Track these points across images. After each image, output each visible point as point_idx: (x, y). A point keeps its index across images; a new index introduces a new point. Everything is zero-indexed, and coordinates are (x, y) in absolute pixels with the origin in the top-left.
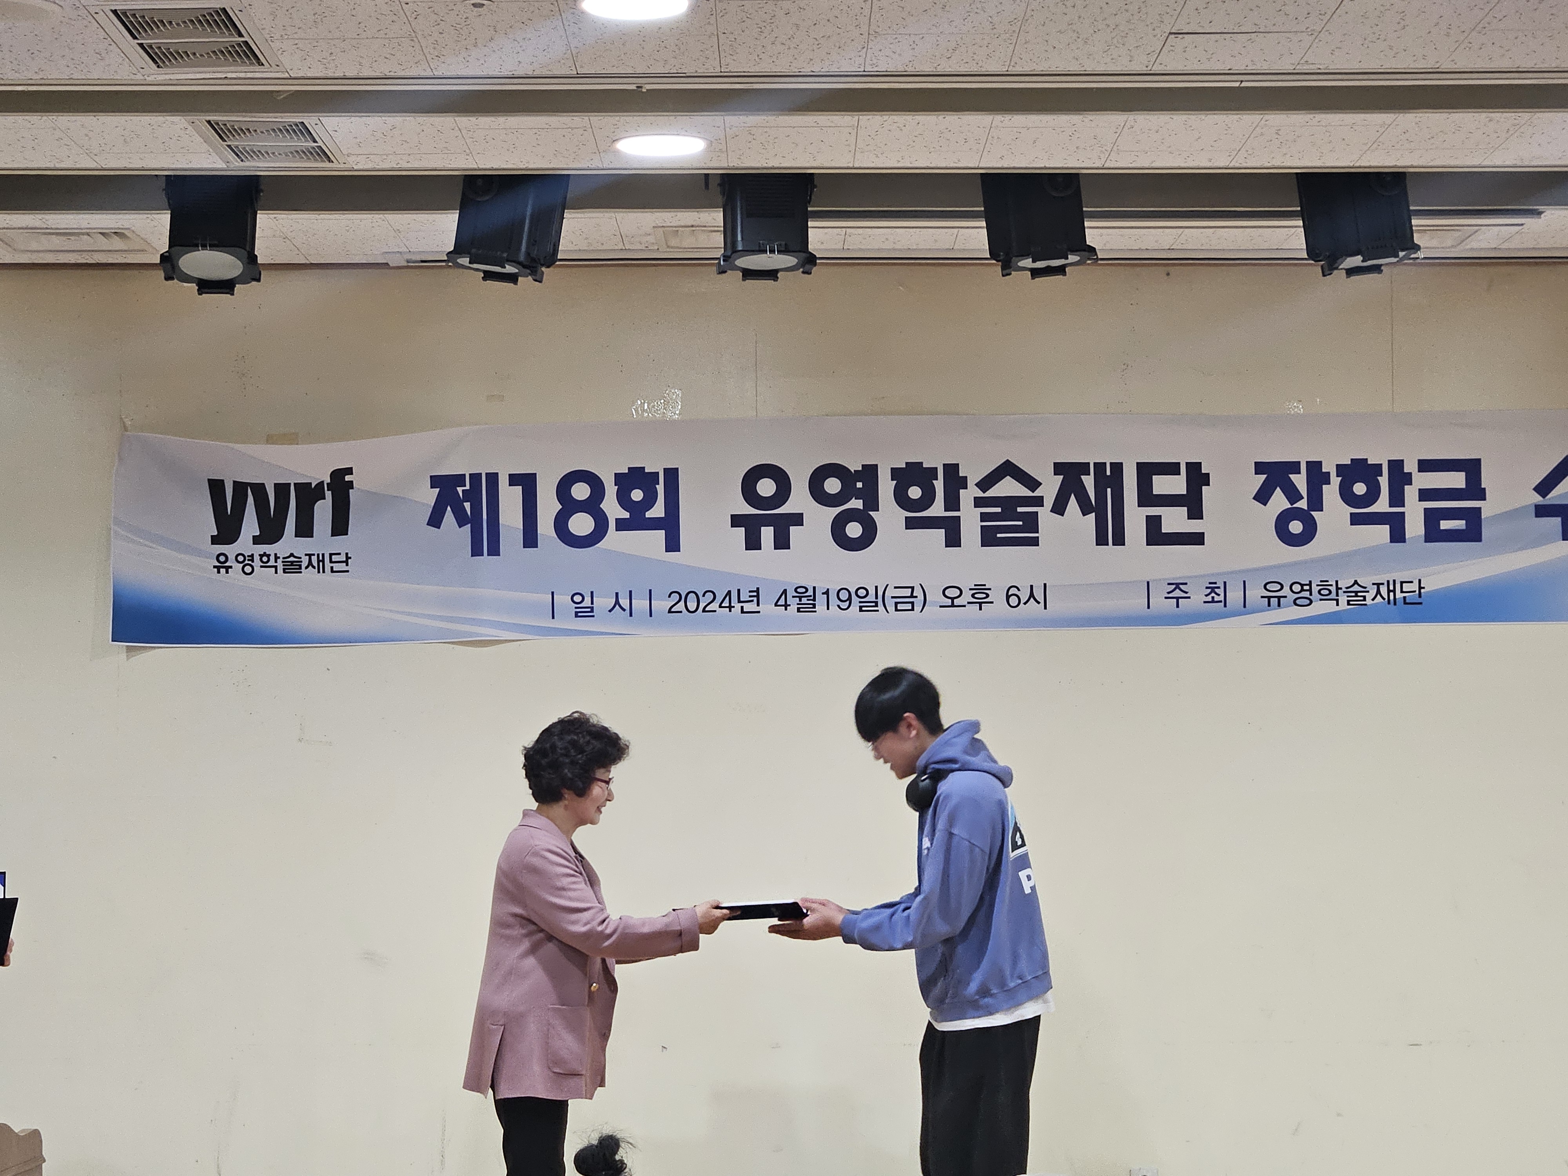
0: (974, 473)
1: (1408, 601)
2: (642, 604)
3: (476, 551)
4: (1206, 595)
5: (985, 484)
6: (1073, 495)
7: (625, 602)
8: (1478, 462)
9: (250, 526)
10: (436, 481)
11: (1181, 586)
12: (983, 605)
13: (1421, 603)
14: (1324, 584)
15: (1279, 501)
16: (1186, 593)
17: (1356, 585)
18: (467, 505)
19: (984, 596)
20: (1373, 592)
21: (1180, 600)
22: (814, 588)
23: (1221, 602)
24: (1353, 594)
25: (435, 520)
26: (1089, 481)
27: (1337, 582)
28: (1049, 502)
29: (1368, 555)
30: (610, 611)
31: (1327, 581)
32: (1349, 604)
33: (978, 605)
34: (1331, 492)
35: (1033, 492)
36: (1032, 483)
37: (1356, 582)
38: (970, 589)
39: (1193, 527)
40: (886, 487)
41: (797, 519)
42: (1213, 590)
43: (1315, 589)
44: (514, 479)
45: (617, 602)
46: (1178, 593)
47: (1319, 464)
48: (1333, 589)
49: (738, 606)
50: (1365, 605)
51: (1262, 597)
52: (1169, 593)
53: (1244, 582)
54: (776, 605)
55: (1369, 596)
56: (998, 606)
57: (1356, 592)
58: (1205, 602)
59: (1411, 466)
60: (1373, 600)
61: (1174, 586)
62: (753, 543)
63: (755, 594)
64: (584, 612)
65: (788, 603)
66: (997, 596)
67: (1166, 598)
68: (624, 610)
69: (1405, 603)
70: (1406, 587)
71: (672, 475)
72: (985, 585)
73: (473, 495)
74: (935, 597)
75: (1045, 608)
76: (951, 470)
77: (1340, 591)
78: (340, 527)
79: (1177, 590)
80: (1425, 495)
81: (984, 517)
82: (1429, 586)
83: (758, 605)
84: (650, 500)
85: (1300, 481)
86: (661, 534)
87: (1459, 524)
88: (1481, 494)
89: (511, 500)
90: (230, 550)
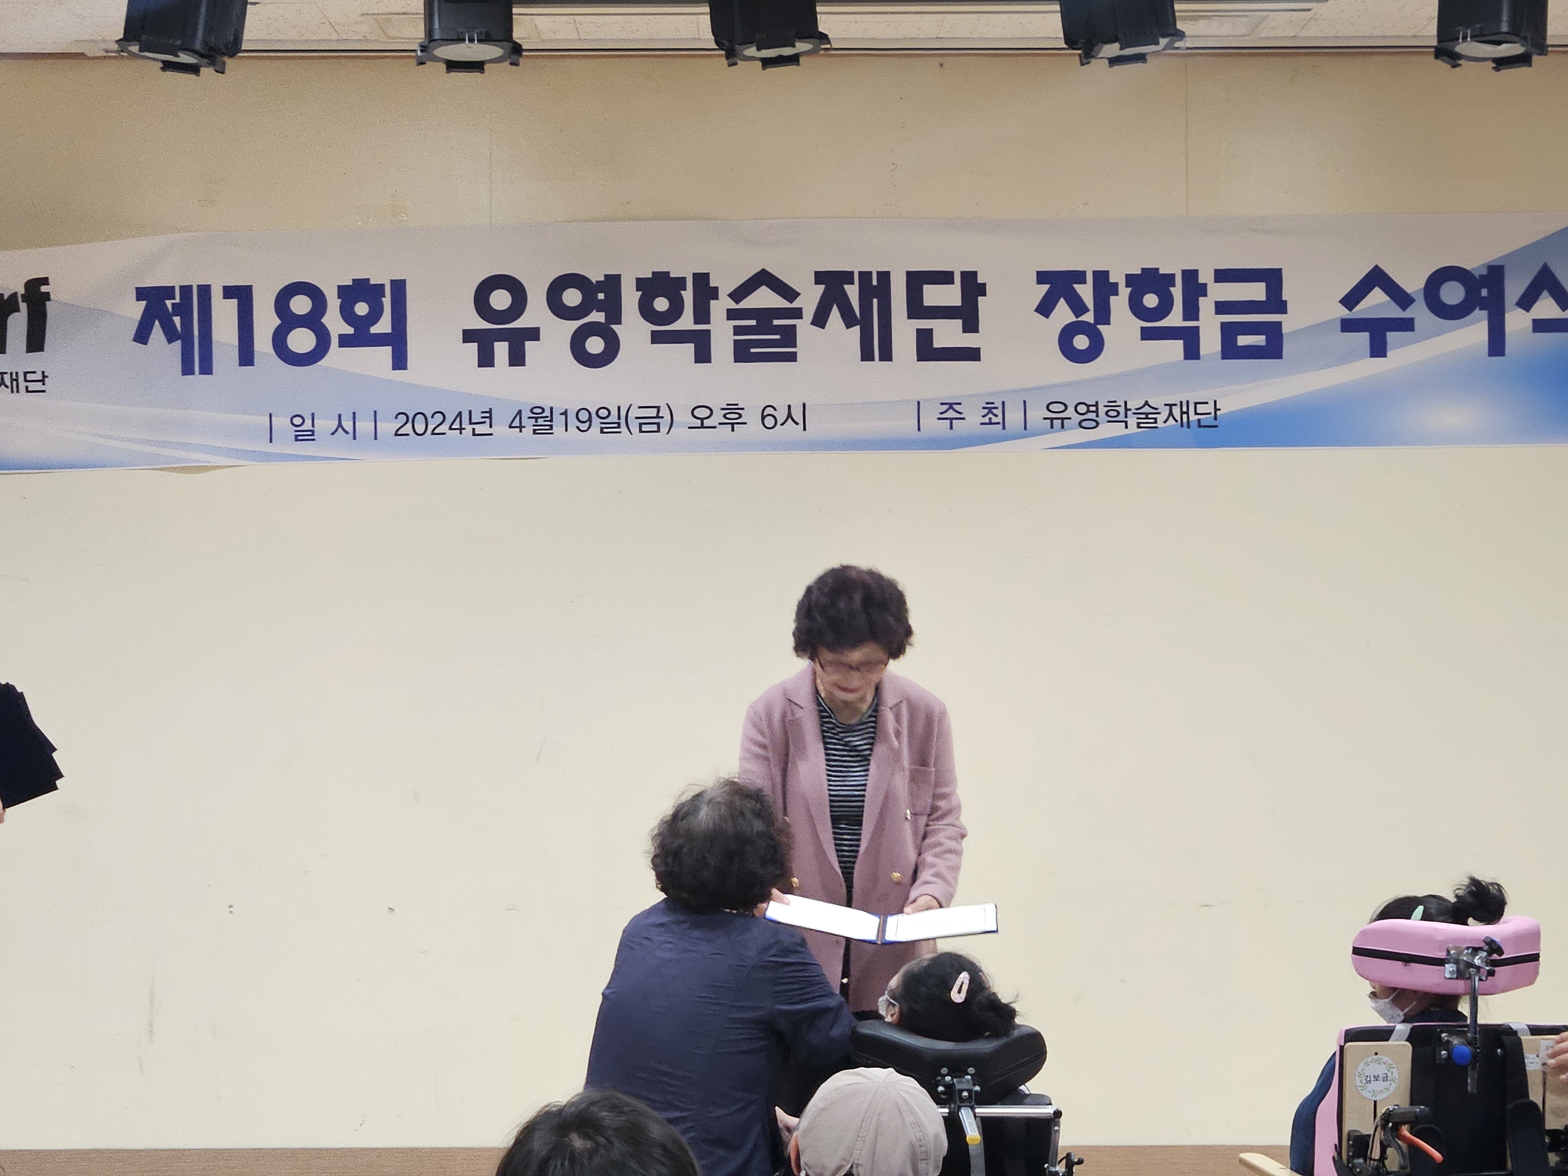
0: (725, 283)
1: (1202, 423)
3: (187, 370)
4: (984, 416)
5: (738, 294)
6: (835, 308)
7: (348, 425)
8: (1279, 272)
10: (142, 293)
11: (955, 406)
12: (735, 425)
13: (1216, 426)
14: (1112, 405)
15: (1063, 314)
16: (960, 413)
17: (1147, 407)
18: (177, 320)
19: (737, 416)
20: (1165, 412)
21: (954, 421)
22: (551, 409)
23: (998, 423)
24: (1144, 416)
25: (142, 336)
26: (853, 291)
27: (1126, 403)
28: (809, 314)
29: (1159, 374)
30: (333, 434)
31: (1115, 402)
32: (1139, 427)
33: (730, 426)
34: (1119, 304)
35: (791, 302)
36: (790, 294)
37: (1147, 403)
38: (722, 409)
39: (968, 341)
40: (630, 297)
41: (534, 334)
42: (990, 410)
43: (1102, 410)
44: (229, 292)
45: (340, 425)
46: (951, 414)
47: (1106, 273)
48: (1122, 410)
49: (470, 428)
50: (1156, 427)
51: (1045, 419)
52: (941, 413)
53: (1025, 402)
54: (510, 427)
55: (1161, 418)
56: (752, 427)
57: (1147, 414)
58: (982, 424)
59: (1206, 277)
60: (1165, 422)
61: (947, 406)
62: (486, 360)
63: (488, 415)
64: (305, 435)
65: (523, 425)
66: (752, 416)
67: (939, 419)
68: (347, 433)
69: (1200, 426)
70: (1201, 409)
71: (399, 287)
72: (737, 405)
73: (184, 309)
74: (683, 417)
75: (805, 429)
76: (701, 279)
77: (1128, 412)
78: (36, 343)
79: (951, 410)
80: (1222, 307)
81: (737, 330)
82: (1226, 407)
83: (491, 426)
84: (375, 315)
85: (1086, 292)
86: (388, 350)
87: (1259, 340)
88: (1282, 307)
89: (224, 313)
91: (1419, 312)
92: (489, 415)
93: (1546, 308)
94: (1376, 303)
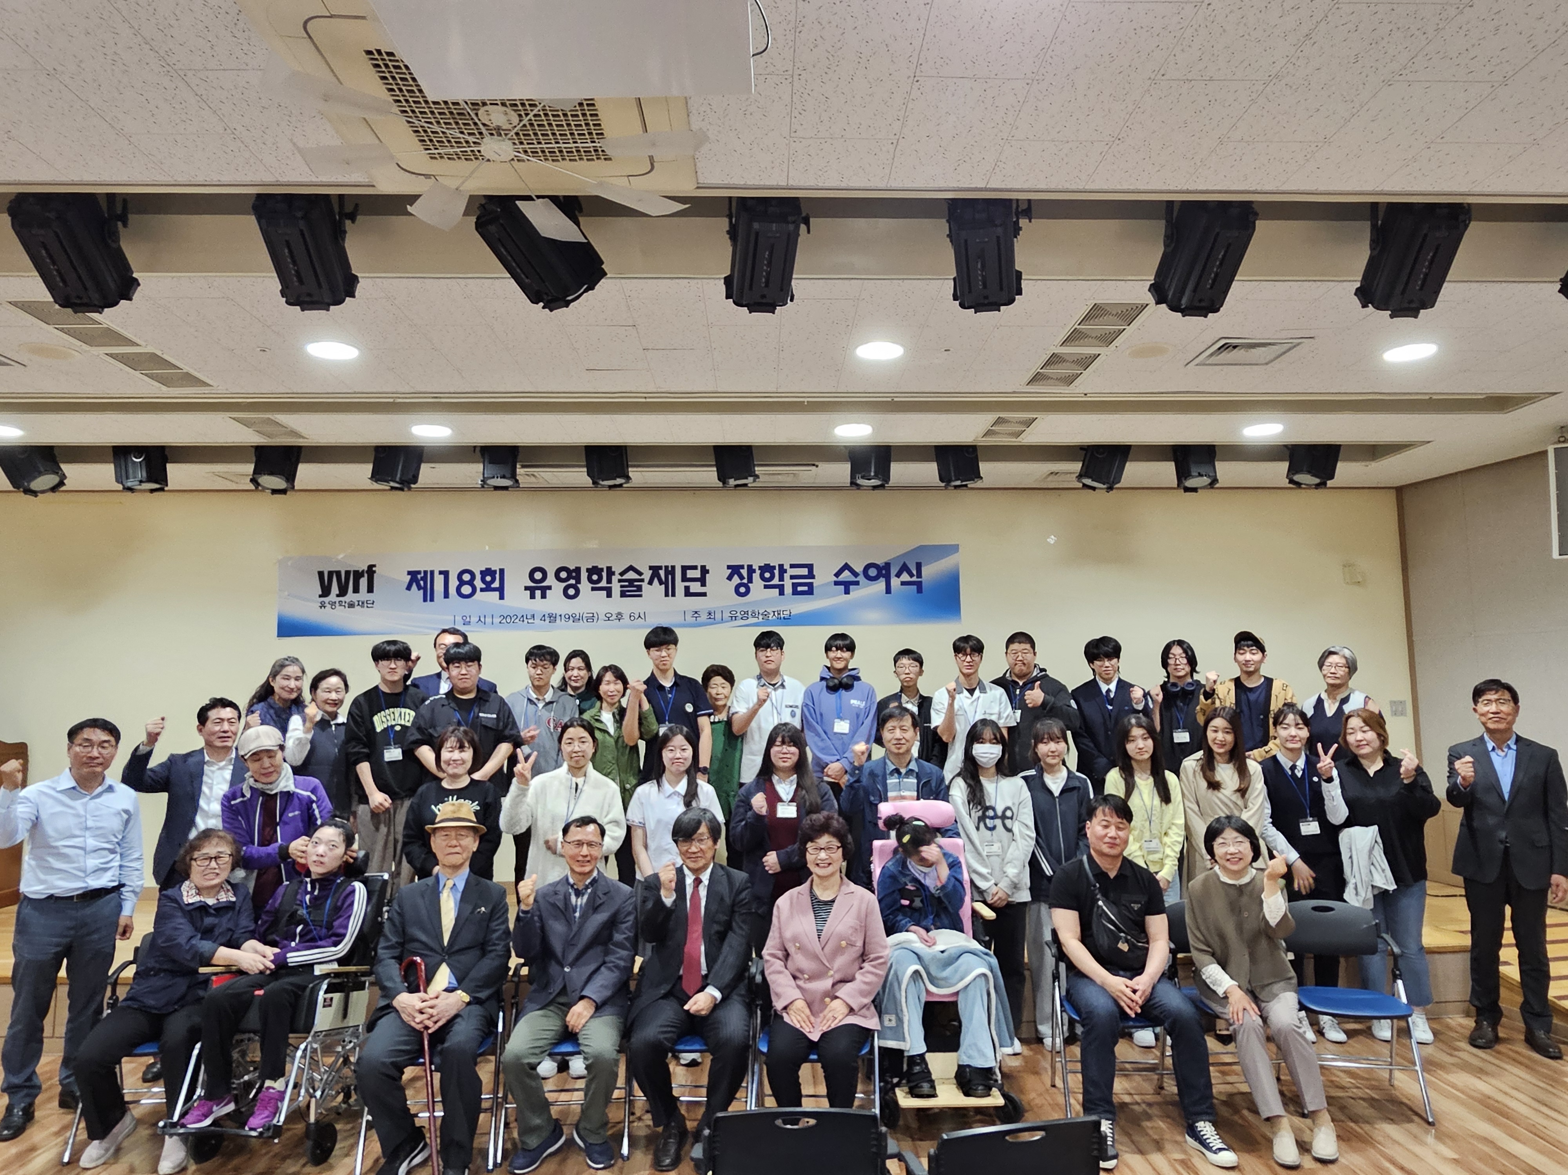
0: (617, 569)
1: (785, 618)
2: (489, 620)
3: (425, 600)
4: (708, 616)
5: (622, 574)
6: (656, 578)
7: (483, 619)
8: (812, 565)
9: (335, 589)
10: (409, 573)
11: (698, 612)
12: (620, 620)
13: (790, 619)
14: (753, 612)
15: (736, 580)
16: (699, 615)
18: (422, 583)
19: (621, 616)
20: (772, 614)
21: (697, 618)
22: (556, 613)
23: (713, 618)
25: (409, 588)
26: (662, 573)
27: (758, 611)
28: (647, 580)
29: (770, 601)
30: (478, 623)
31: (754, 610)
32: (763, 619)
34: (756, 576)
35: (641, 576)
36: (640, 574)
37: (765, 611)
38: (616, 614)
39: (703, 589)
40: (584, 575)
41: (549, 588)
42: (710, 614)
43: (750, 613)
44: (441, 573)
45: (480, 620)
47: (751, 566)
48: (757, 613)
49: (526, 621)
50: (769, 619)
51: (729, 617)
52: (693, 615)
53: (722, 611)
54: (541, 620)
56: (626, 620)
57: (766, 615)
58: (707, 619)
59: (787, 567)
60: (772, 617)
61: (695, 612)
62: (533, 596)
65: (546, 619)
66: (626, 616)
67: (693, 617)
68: (483, 622)
70: (785, 613)
71: (502, 571)
72: (621, 612)
73: (424, 579)
74: (602, 617)
75: (645, 621)
76: (609, 569)
77: (759, 614)
78: (370, 589)
79: (696, 614)
80: (792, 577)
81: (622, 586)
82: (794, 612)
83: (534, 620)
84: (493, 581)
85: (744, 572)
86: (497, 594)
87: (806, 588)
88: (813, 577)
89: (439, 580)
90: (326, 600)
91: (861, 578)
92: (533, 616)
93: (905, 577)
94: (846, 576)
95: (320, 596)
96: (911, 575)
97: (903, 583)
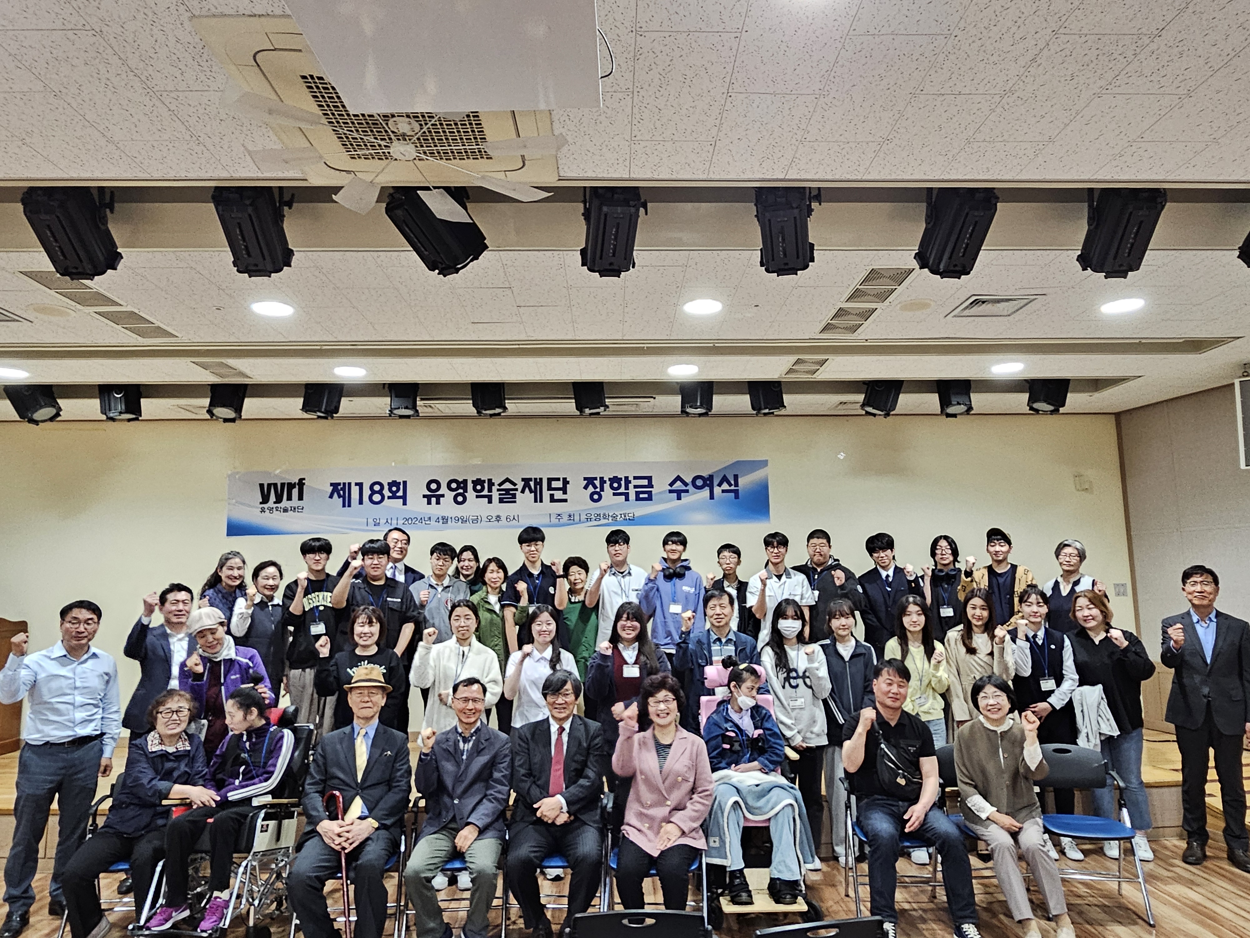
0: (497, 481)
3: (344, 506)
4: (568, 518)
5: (500, 485)
6: (527, 488)
8: (651, 477)
9: (273, 498)
10: (332, 484)
12: (499, 521)
13: (634, 520)
14: (604, 515)
15: (591, 489)
16: (562, 517)
18: (341, 492)
19: (500, 519)
20: (620, 516)
21: (560, 519)
22: (448, 517)
23: (572, 520)
25: (331, 496)
26: (532, 484)
27: (608, 514)
28: (520, 490)
29: (618, 506)
31: (605, 513)
32: (612, 520)
33: (497, 521)
34: (607, 486)
35: (515, 487)
36: (515, 484)
37: (614, 514)
38: (495, 516)
39: (564, 497)
40: (470, 486)
41: (443, 496)
42: (570, 516)
43: (602, 516)
44: (356, 484)
45: (388, 521)
47: (603, 478)
49: (424, 522)
50: (617, 520)
51: (585, 518)
52: (557, 517)
53: (580, 514)
54: (436, 522)
55: (618, 518)
56: (504, 521)
57: (614, 517)
58: (568, 520)
59: (631, 478)
60: (620, 519)
62: (429, 503)
64: (378, 524)
65: (440, 521)
66: (503, 518)
67: (556, 519)
69: (629, 520)
70: (630, 515)
71: (405, 483)
72: (500, 515)
73: (343, 489)
74: (484, 519)
75: (518, 522)
76: (490, 480)
77: (609, 516)
78: (301, 498)
79: (559, 516)
80: (635, 487)
81: (500, 495)
82: (636, 514)
83: (430, 522)
84: (398, 490)
85: (597, 483)
86: (401, 500)
87: (646, 496)
88: (652, 487)
89: (355, 490)
90: (266, 506)
91: (690, 488)
92: (430, 518)
93: (725, 486)
94: (678, 485)
95: (261, 503)
96: (730, 485)
97: (723, 491)
